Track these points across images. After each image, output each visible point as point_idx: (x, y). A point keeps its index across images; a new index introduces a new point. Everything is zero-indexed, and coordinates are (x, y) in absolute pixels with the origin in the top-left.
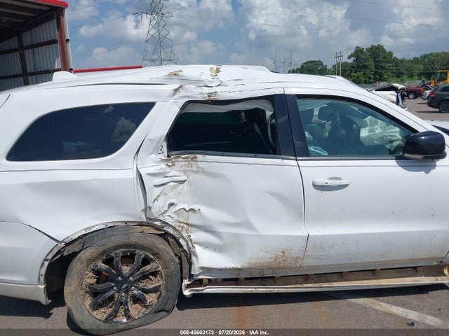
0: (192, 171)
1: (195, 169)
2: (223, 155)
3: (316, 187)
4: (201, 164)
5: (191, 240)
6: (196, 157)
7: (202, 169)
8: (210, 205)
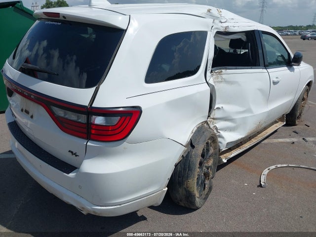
0: (218, 82)
1: (220, 80)
2: (236, 69)
3: (275, 83)
4: (224, 76)
5: (217, 129)
6: (222, 72)
7: (224, 79)
8: (228, 103)
